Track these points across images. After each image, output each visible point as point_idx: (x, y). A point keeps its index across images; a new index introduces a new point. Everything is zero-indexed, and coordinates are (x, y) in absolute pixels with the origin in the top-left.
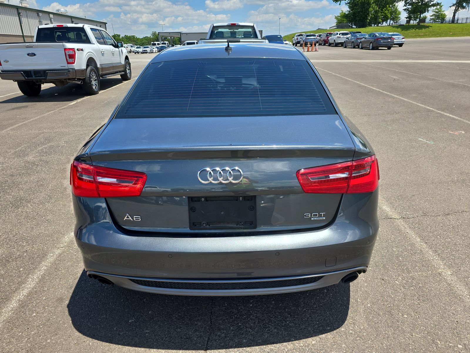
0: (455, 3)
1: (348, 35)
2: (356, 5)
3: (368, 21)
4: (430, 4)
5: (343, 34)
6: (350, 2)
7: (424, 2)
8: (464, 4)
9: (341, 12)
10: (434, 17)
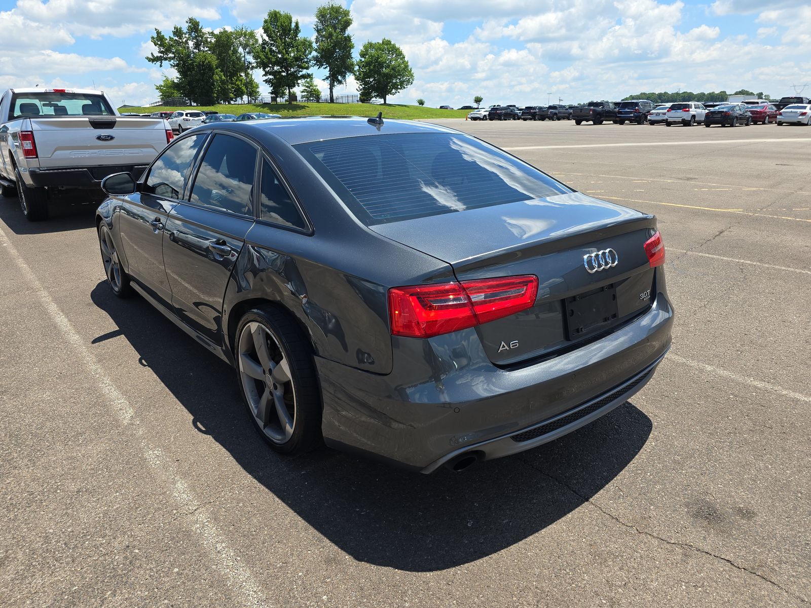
0: (328, 75)
1: (199, 116)
2: (189, 69)
3: (215, 95)
4: (299, 75)
5: (192, 115)
6: (177, 64)
7: (289, 72)
8: (340, 78)
9: (165, 79)
10: (306, 93)
